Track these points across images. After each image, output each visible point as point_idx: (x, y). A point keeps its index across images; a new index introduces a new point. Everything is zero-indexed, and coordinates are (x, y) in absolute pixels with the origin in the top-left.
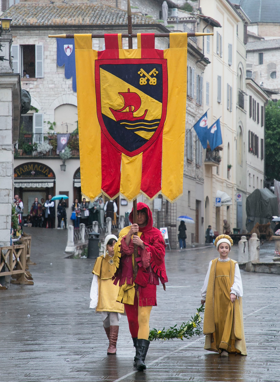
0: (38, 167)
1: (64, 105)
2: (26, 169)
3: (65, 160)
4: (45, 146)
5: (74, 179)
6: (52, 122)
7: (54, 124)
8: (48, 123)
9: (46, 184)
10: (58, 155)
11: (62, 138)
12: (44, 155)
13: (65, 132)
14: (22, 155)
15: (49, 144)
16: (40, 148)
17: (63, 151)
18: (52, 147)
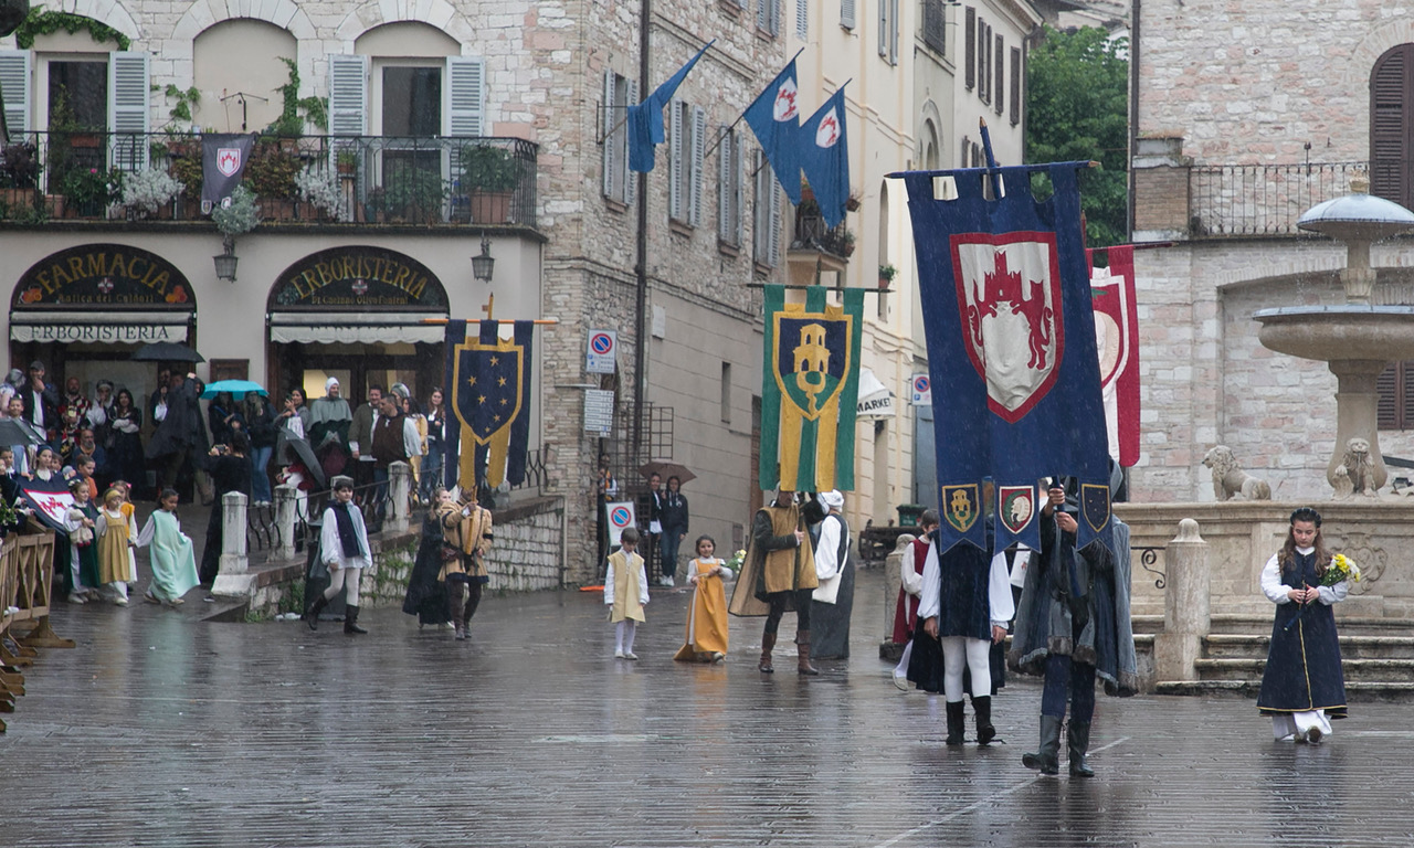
0: (127, 265)
1: (230, 21)
2: (79, 272)
3: (232, 241)
4: (153, 184)
5: (270, 311)
6: (183, 87)
7: (194, 95)
8: (167, 94)
9: (158, 329)
10: (208, 217)
11: (222, 153)
12: (150, 216)
13: (237, 129)
14: (64, 216)
15: (170, 173)
16: (134, 190)
17: (227, 203)
18: (182, 187)
